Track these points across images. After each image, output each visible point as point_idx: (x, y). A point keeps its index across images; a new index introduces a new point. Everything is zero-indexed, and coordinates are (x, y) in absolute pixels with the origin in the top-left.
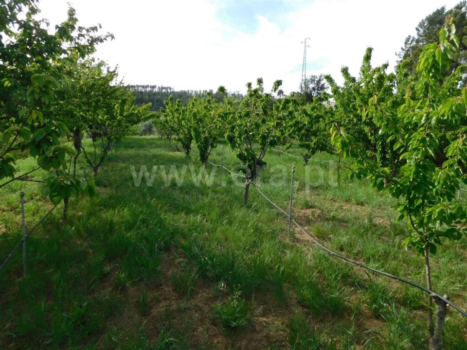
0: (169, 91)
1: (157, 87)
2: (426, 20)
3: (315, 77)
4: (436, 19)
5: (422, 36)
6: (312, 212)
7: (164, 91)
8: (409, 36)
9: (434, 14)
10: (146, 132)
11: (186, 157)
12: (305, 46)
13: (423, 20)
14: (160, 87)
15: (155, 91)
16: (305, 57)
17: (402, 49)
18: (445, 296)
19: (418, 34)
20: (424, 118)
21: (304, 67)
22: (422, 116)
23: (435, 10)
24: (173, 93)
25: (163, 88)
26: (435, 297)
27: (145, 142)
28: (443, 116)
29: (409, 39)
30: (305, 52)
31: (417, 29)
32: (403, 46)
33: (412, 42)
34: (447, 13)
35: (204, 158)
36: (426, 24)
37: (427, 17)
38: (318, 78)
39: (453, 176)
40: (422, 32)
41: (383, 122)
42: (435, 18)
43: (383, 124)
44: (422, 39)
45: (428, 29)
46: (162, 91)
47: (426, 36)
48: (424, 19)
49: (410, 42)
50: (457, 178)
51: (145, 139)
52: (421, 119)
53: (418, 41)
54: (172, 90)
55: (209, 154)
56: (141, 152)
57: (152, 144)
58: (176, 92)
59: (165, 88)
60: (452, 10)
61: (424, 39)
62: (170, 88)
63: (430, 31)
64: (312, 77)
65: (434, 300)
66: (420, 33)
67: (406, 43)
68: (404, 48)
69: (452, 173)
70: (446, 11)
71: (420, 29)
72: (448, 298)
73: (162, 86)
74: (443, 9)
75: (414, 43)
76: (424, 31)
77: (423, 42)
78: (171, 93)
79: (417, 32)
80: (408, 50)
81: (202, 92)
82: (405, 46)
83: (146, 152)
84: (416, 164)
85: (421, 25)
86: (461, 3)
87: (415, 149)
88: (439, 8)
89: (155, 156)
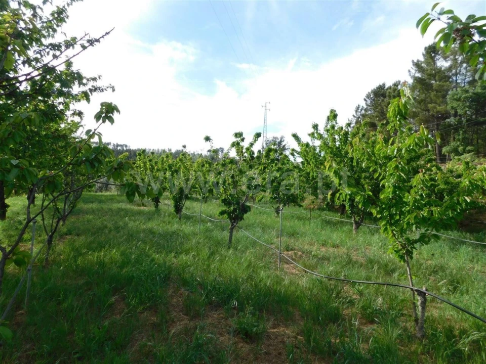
0: (125, 149)
1: (112, 144)
2: (371, 92)
3: (276, 138)
4: (379, 93)
5: (369, 106)
6: (295, 253)
7: (119, 148)
8: (359, 105)
9: (377, 88)
10: (102, 189)
11: (156, 210)
12: (266, 110)
13: (369, 93)
14: (115, 144)
15: (110, 149)
16: (265, 120)
17: (353, 116)
18: (424, 289)
19: (366, 104)
20: (396, 151)
21: (265, 129)
22: (394, 150)
23: (378, 85)
24: (129, 151)
25: (118, 145)
26: (416, 290)
27: (103, 198)
28: (410, 146)
29: (359, 107)
30: (266, 115)
31: (365, 100)
32: (354, 113)
33: (361, 110)
34: (388, 89)
35: (178, 209)
36: (372, 96)
37: (372, 90)
38: (280, 139)
39: (419, 200)
40: (369, 102)
41: (365, 156)
42: (379, 91)
43: (365, 157)
44: (370, 109)
45: (374, 99)
46: (117, 148)
47: (373, 105)
48: (370, 91)
49: (360, 111)
50: (422, 201)
51: (103, 195)
52: (394, 151)
53: (366, 110)
54: (128, 148)
55: (184, 205)
56: (105, 206)
57: (111, 199)
58: (133, 150)
59: (121, 146)
60: (391, 87)
61: (371, 109)
62: (126, 146)
63: (376, 102)
64: (274, 138)
65: (416, 293)
66: (368, 103)
67: (356, 111)
68: (355, 115)
69: (418, 197)
70: (386, 87)
71: (367, 99)
72: (427, 290)
73: (117, 144)
74: (384, 85)
75: (363, 112)
76: (371, 102)
77: (371, 111)
78: (127, 151)
79: (365, 102)
80: (359, 117)
81: (160, 151)
82: (356, 114)
83: (110, 207)
84: (393, 186)
85: (368, 96)
86: (397, 82)
87: (391, 174)
88: (381, 84)
89: (120, 210)
